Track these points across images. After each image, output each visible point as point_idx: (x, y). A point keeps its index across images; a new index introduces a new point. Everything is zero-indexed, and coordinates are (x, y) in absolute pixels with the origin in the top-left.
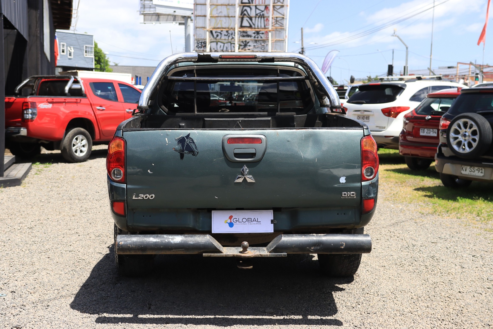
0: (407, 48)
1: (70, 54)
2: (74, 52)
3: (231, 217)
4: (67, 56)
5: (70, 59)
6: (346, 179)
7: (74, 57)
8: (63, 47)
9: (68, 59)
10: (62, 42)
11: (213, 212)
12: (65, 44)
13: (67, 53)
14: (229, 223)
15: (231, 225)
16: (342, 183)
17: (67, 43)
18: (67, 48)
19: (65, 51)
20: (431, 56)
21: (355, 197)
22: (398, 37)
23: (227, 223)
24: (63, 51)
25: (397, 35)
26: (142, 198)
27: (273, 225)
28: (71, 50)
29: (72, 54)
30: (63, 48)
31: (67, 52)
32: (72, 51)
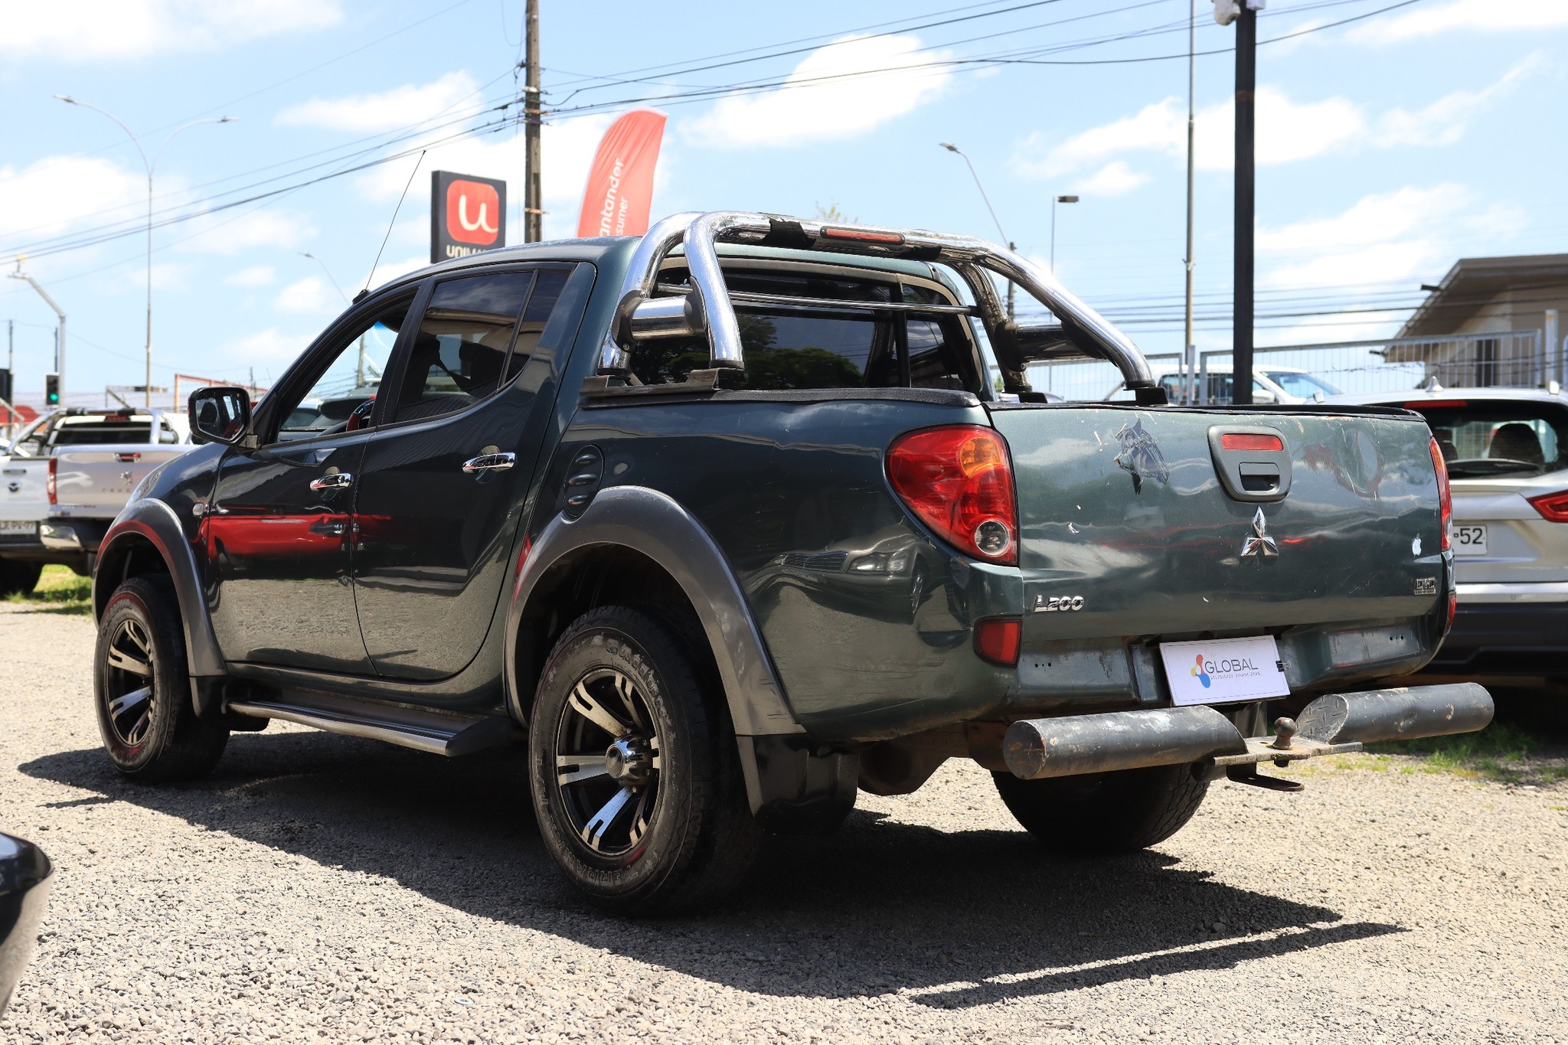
0: (62, 319)
3: (1199, 659)
6: (1421, 546)
11: (1162, 646)
16: (1416, 555)
20: (148, 347)
21: (1435, 591)
22: (30, 281)
23: (1197, 675)
25: (26, 276)
26: (1056, 609)
27: (1283, 672)
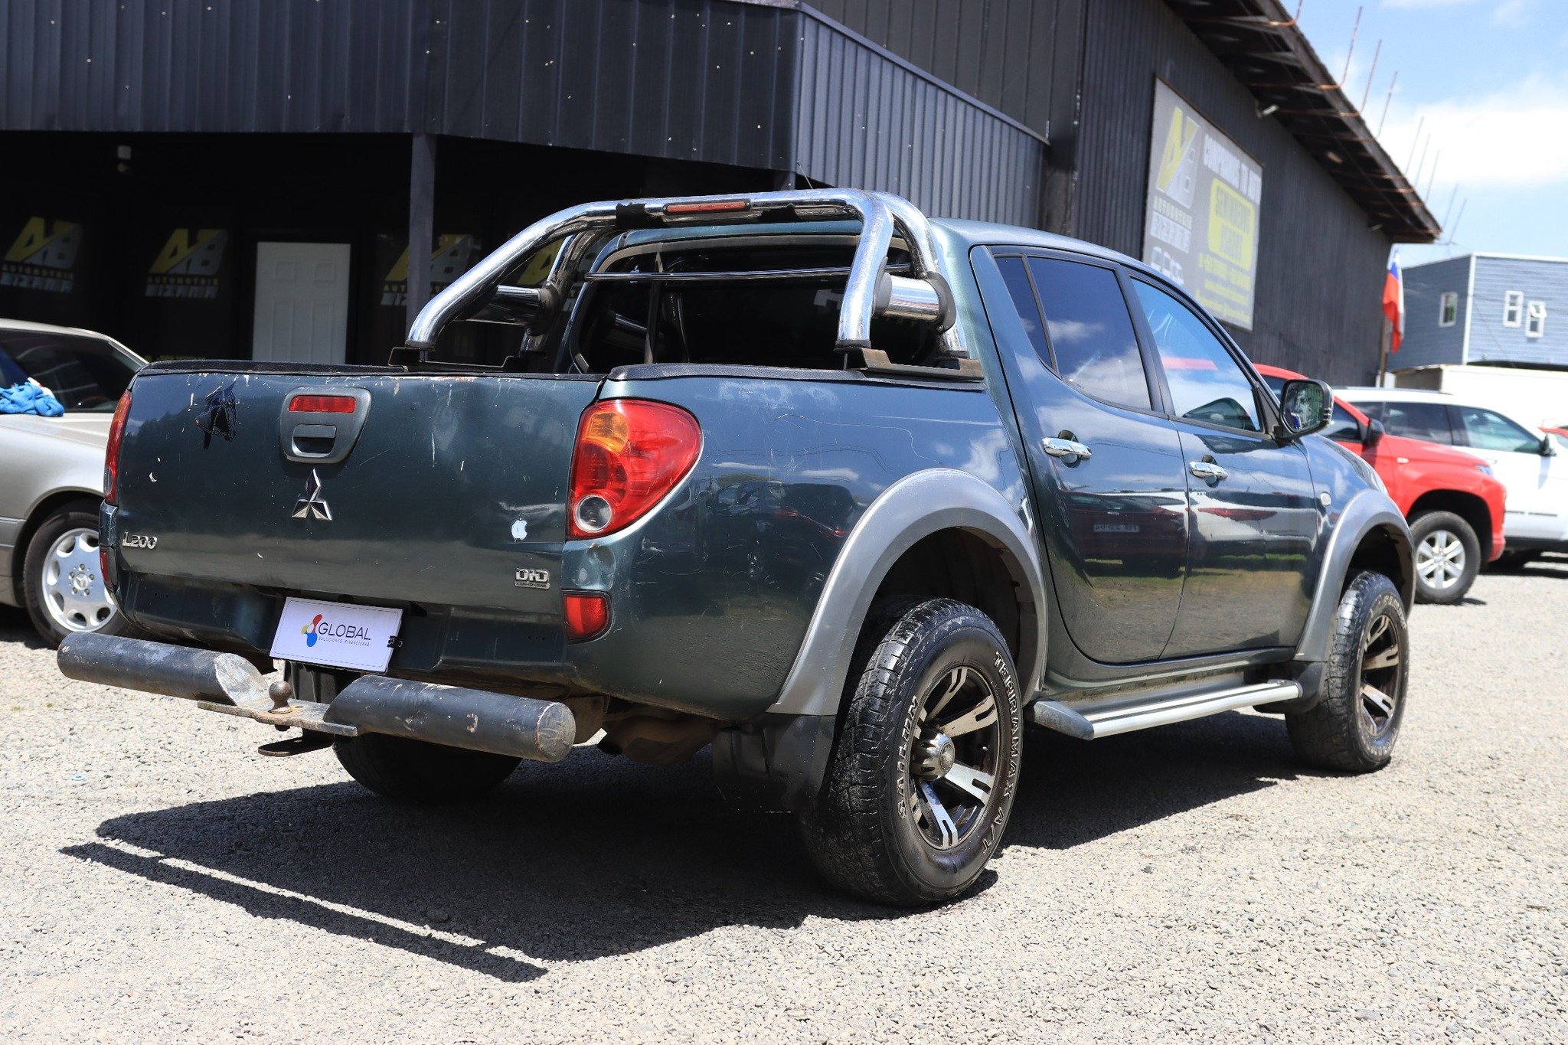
1: (1534, 326)
2: (1546, 319)
4: (1523, 333)
5: (1532, 340)
6: (527, 529)
7: (1545, 334)
8: (1512, 304)
9: (1525, 340)
10: (1511, 288)
12: (1520, 294)
13: (1523, 323)
14: (308, 634)
15: (312, 640)
16: (518, 540)
17: (1525, 292)
18: (1525, 307)
19: (1519, 317)
21: (548, 586)
23: (306, 633)
24: (1512, 316)
27: (390, 650)
28: (1538, 311)
29: (1541, 326)
30: (1513, 308)
31: (1524, 318)
32: (1542, 315)
